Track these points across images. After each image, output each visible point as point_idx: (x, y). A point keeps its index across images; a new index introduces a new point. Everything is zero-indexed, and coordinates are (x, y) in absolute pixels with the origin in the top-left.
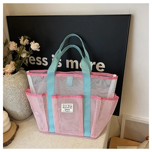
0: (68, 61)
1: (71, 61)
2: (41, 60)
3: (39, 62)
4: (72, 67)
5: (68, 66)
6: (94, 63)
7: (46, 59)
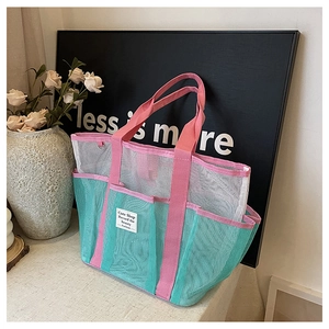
0: (158, 128)
1: (164, 127)
2: (107, 122)
3: (101, 127)
4: (165, 141)
5: (156, 139)
6: (212, 135)
7: (117, 120)
